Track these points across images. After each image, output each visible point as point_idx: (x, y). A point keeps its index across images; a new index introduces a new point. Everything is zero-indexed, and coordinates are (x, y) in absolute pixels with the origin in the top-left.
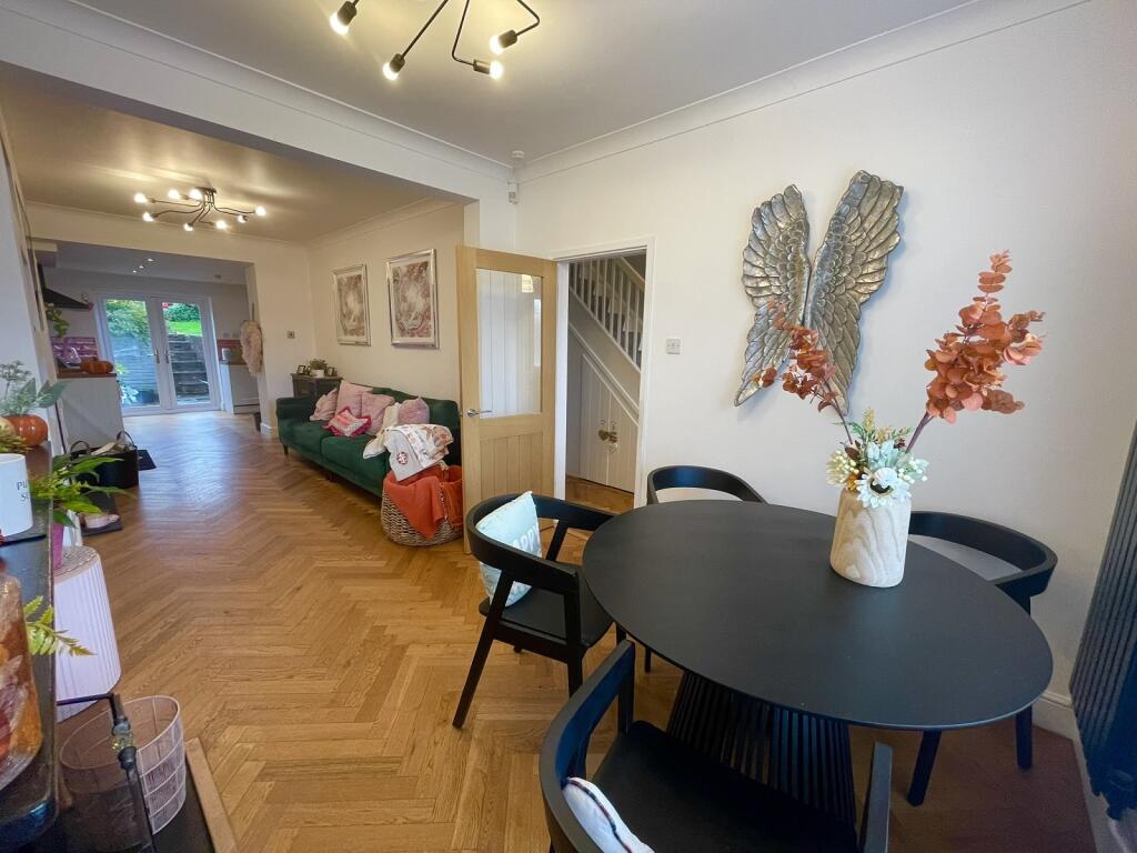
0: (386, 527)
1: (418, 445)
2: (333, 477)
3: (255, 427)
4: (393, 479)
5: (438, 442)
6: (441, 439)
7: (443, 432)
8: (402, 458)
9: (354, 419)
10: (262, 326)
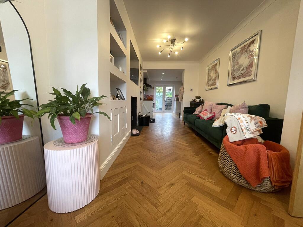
0: (221, 166)
1: (244, 125)
2: (198, 134)
3: (179, 117)
4: (228, 140)
5: (257, 125)
6: (259, 124)
7: (260, 120)
8: (234, 130)
9: (208, 113)
10: (184, 88)
